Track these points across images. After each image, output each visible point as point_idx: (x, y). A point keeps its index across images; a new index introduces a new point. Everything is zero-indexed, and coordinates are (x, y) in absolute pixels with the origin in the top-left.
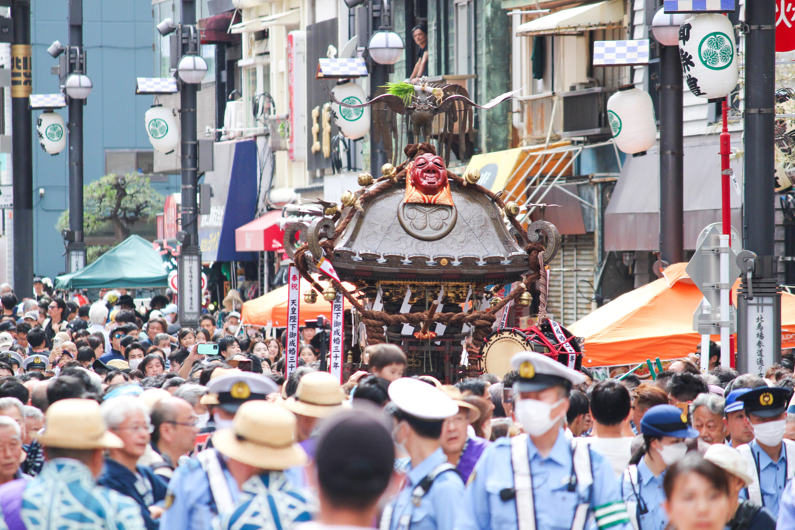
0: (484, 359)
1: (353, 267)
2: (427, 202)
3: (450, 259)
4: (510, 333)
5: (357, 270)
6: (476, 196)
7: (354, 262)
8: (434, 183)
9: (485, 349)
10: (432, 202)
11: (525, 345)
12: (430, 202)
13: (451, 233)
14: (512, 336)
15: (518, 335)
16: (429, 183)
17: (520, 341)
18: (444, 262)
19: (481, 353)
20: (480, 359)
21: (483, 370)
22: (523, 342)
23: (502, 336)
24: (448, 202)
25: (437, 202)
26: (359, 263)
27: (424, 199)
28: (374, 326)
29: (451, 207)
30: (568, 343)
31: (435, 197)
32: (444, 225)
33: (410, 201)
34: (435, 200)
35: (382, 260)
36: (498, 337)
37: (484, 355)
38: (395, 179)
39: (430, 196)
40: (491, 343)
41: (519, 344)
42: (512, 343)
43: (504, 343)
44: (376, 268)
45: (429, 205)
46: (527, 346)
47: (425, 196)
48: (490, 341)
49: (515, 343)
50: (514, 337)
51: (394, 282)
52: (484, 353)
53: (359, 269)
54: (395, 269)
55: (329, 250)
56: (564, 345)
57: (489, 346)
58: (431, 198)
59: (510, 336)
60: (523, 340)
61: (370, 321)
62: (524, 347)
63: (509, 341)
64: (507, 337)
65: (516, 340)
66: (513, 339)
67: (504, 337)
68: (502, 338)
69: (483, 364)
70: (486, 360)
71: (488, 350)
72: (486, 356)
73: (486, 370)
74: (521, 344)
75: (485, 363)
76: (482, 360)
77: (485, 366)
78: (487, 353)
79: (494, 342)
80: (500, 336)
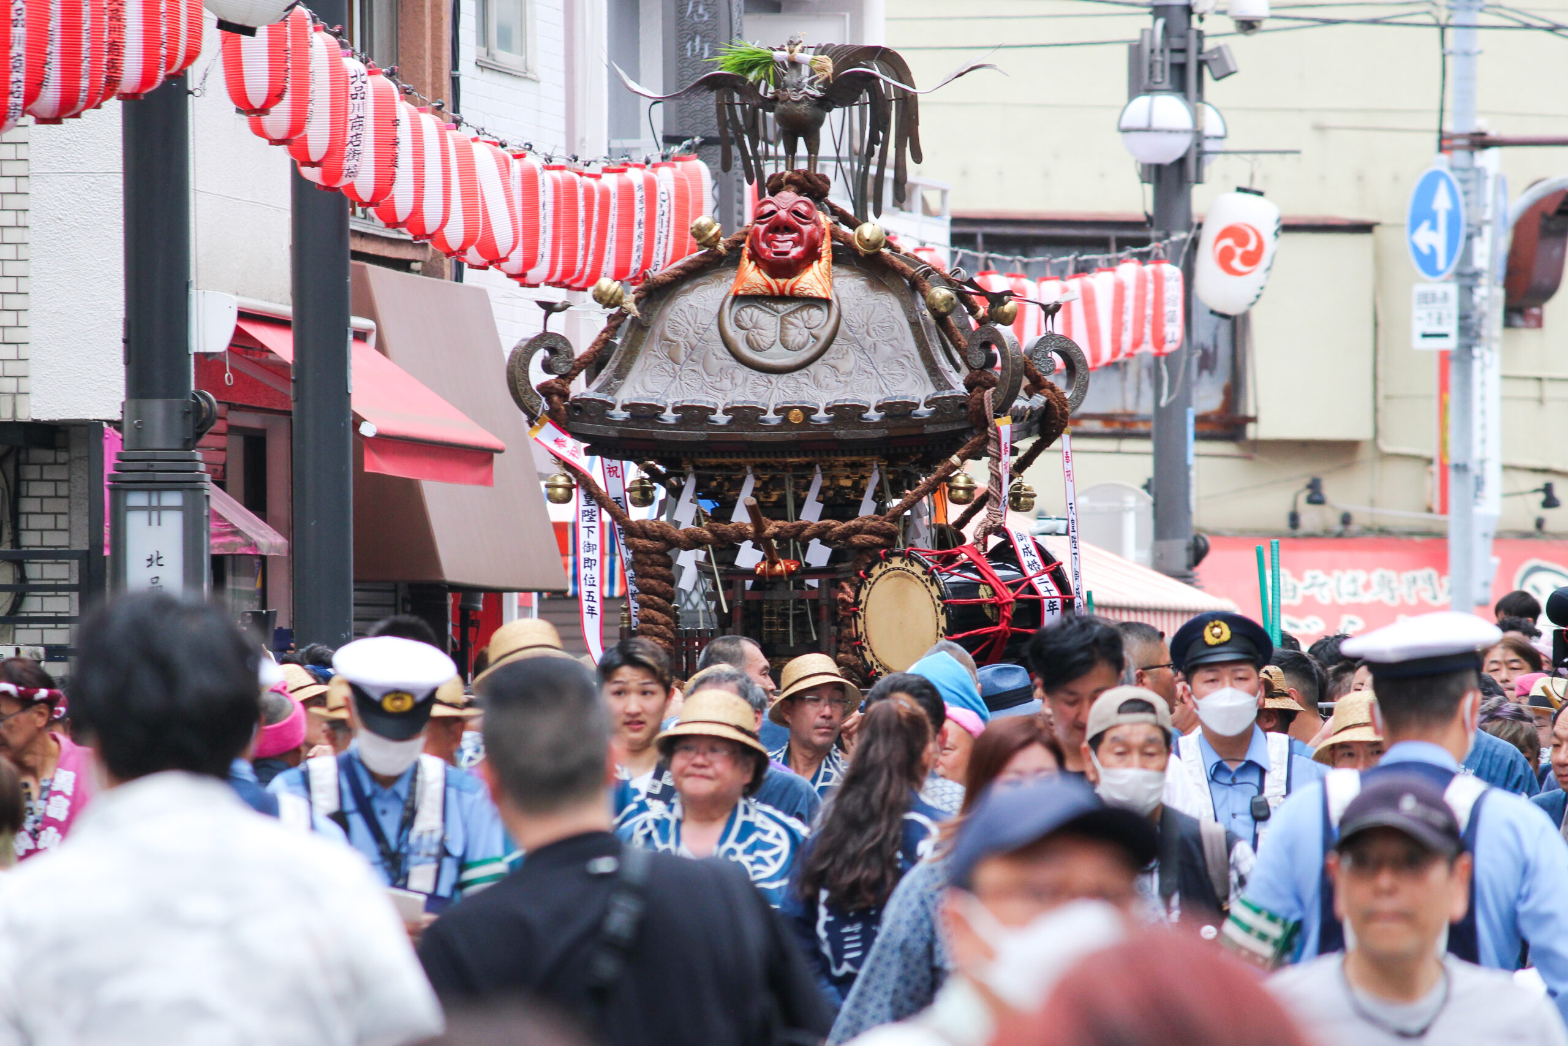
0: (862, 615)
1: (612, 433)
2: (776, 291)
3: (808, 411)
4: (903, 560)
5: (620, 439)
6: (884, 277)
7: (615, 423)
8: (787, 253)
9: (863, 595)
10: (787, 292)
11: (928, 584)
12: (782, 291)
13: (823, 358)
14: (906, 565)
15: (915, 564)
16: (776, 253)
17: (920, 575)
18: (796, 416)
19: (857, 603)
20: (855, 615)
21: (861, 636)
22: (924, 578)
24: (818, 291)
25: (797, 292)
26: (626, 422)
27: (769, 286)
28: (647, 552)
29: (827, 302)
30: (1046, 577)
31: (793, 280)
32: (812, 339)
33: (741, 293)
34: (792, 289)
35: (669, 417)
36: (883, 569)
37: (862, 606)
38: (721, 247)
39: (781, 281)
40: (872, 580)
41: (919, 582)
42: (907, 581)
43: (894, 580)
44: (659, 433)
45: (782, 298)
46: (932, 584)
47: (772, 282)
48: (871, 576)
49: (911, 580)
50: (909, 567)
51: (726, 461)
52: (861, 602)
53: (625, 435)
54: (698, 434)
55: (555, 398)
56: (1035, 581)
57: (869, 586)
58: (784, 285)
59: (903, 566)
60: (924, 573)
61: (637, 541)
62: (926, 586)
63: (902, 575)
64: (898, 569)
65: (913, 573)
66: (908, 571)
67: (894, 569)
68: (889, 570)
69: (860, 626)
70: (865, 616)
71: (868, 595)
72: (865, 607)
73: (867, 637)
74: (921, 580)
75: (864, 622)
76: (860, 617)
77: (865, 630)
78: (866, 603)
79: (877, 579)
80: (886, 567)
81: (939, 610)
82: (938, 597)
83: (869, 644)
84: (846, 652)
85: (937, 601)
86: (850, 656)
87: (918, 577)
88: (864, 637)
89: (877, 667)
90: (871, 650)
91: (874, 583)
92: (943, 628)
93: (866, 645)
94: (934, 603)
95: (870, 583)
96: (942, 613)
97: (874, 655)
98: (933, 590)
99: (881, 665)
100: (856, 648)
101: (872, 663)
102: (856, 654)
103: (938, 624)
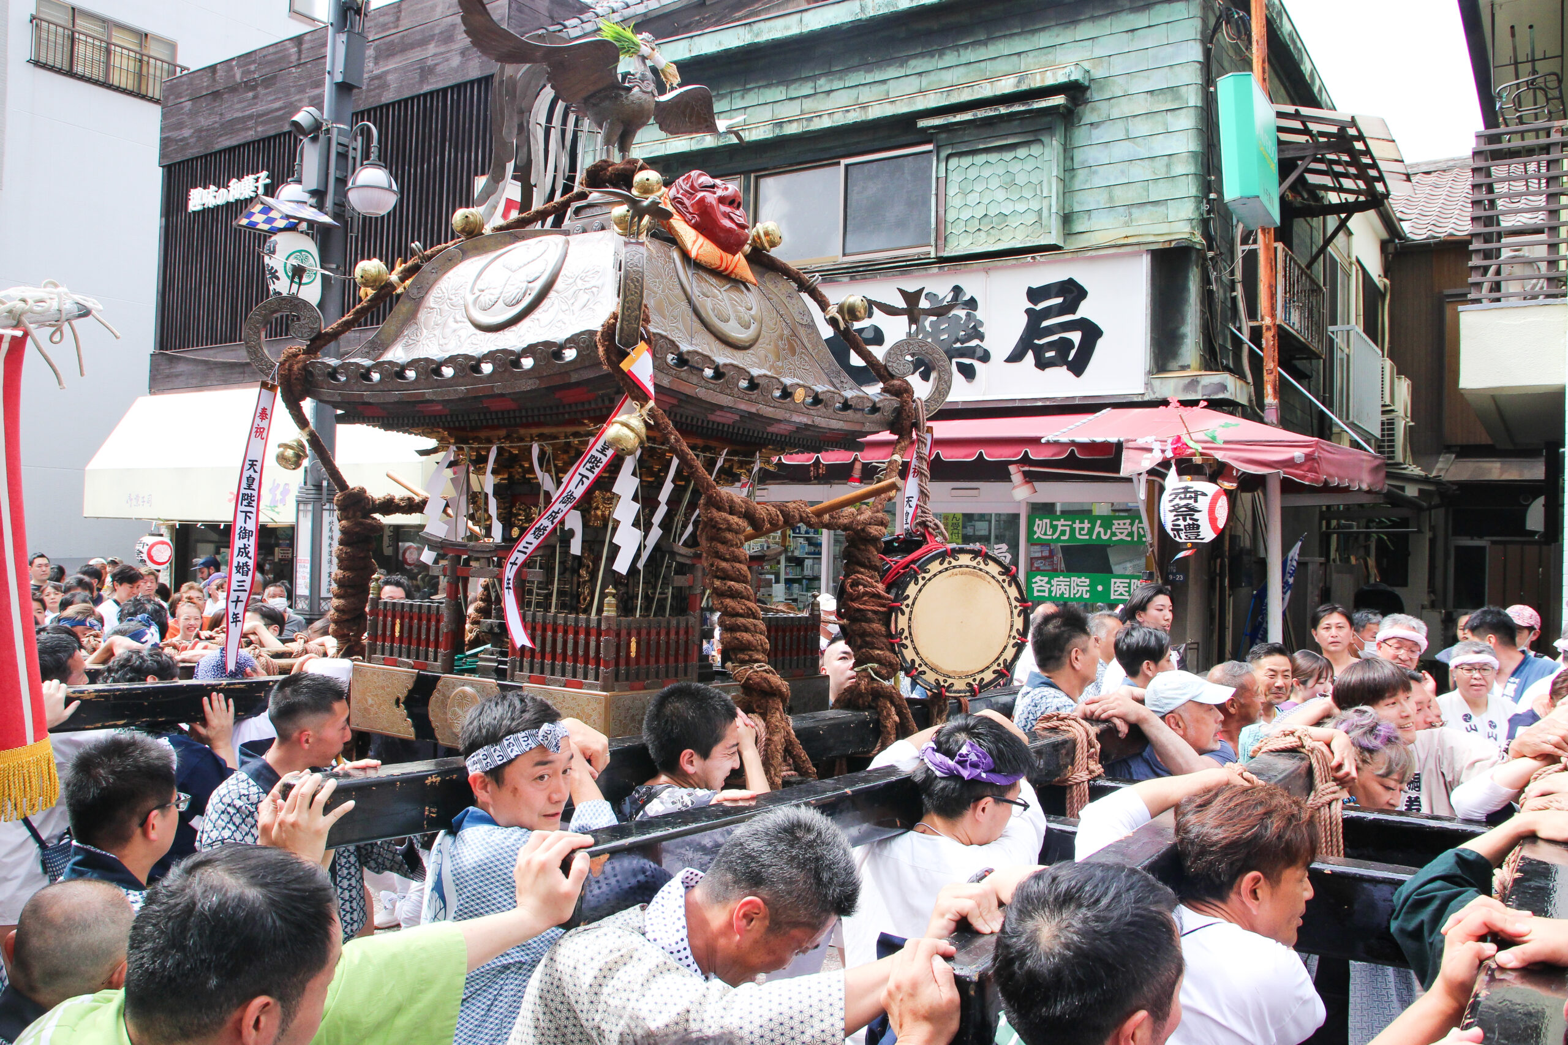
0: (907, 610)
4: (975, 558)
11: (1006, 585)
14: (978, 563)
15: (991, 563)
17: (996, 575)
19: (901, 598)
20: (898, 609)
21: (901, 633)
22: (1000, 578)
23: (954, 563)
27: (722, 259)
34: (736, 267)
36: (946, 565)
37: (909, 601)
41: (993, 581)
42: (977, 579)
43: (959, 576)
46: (1010, 585)
49: (984, 579)
50: (982, 566)
52: (908, 597)
57: (921, 582)
59: (974, 563)
60: (1001, 573)
62: (1002, 587)
63: (971, 574)
64: (967, 566)
65: (987, 573)
66: (981, 570)
67: (961, 566)
68: (954, 567)
69: (902, 622)
70: (911, 612)
71: (920, 590)
72: (913, 604)
73: (910, 634)
74: (998, 581)
75: (910, 619)
76: (903, 613)
77: (910, 627)
78: (915, 599)
79: (935, 575)
80: (950, 563)
81: (1016, 612)
82: (1016, 599)
83: (912, 641)
84: (881, 649)
85: (1014, 603)
86: (888, 653)
87: (993, 577)
88: (906, 633)
89: (920, 665)
90: (915, 648)
91: (930, 579)
92: (1018, 630)
93: (908, 642)
94: (1010, 604)
95: (923, 578)
96: (1019, 615)
97: (917, 654)
98: (1013, 592)
99: (926, 664)
100: (893, 645)
101: (913, 661)
102: (893, 651)
103: (1012, 626)
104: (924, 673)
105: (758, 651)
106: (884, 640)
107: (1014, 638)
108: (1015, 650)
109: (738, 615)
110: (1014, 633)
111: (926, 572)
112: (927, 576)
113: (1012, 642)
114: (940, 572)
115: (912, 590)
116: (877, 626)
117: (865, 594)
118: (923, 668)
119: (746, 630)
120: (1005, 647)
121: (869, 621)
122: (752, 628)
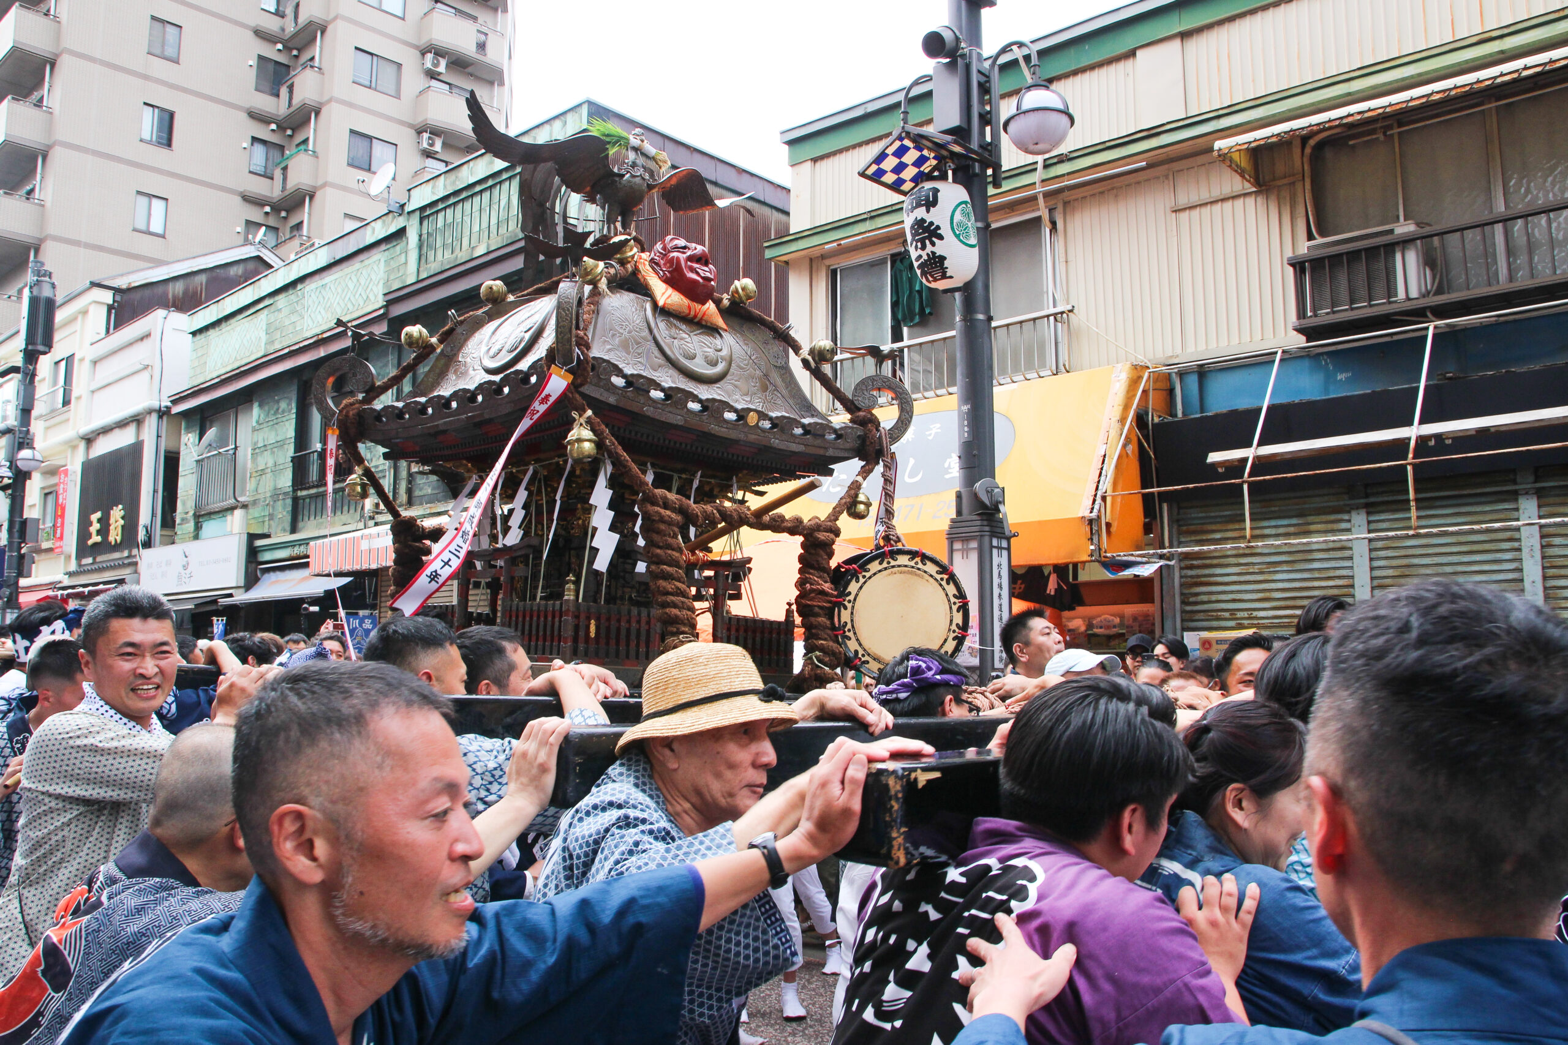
0: (849, 606)
4: (913, 559)
7: (614, 390)
11: (944, 583)
13: (728, 377)
14: (916, 563)
15: (929, 563)
16: (702, 278)
18: (752, 418)
19: (844, 594)
20: (841, 605)
21: (846, 625)
22: (938, 577)
23: (893, 563)
24: (716, 324)
26: (620, 392)
27: (689, 307)
31: (704, 308)
32: (719, 360)
33: (667, 306)
34: (703, 315)
36: (885, 565)
37: (851, 597)
41: (931, 580)
42: (916, 578)
43: (898, 575)
46: (948, 583)
49: (922, 577)
50: (920, 565)
52: (850, 593)
57: (862, 580)
58: (700, 309)
59: (912, 563)
60: (937, 573)
62: (941, 585)
63: (908, 572)
64: (906, 567)
65: (925, 572)
66: (918, 569)
67: (899, 566)
68: (893, 567)
69: (845, 616)
70: (853, 607)
71: (861, 588)
72: (855, 599)
73: (853, 626)
74: (936, 579)
75: (852, 613)
76: (846, 608)
77: (852, 621)
78: (857, 595)
79: (875, 574)
80: (889, 563)
81: (955, 608)
82: (954, 596)
83: (855, 633)
84: (825, 639)
85: (953, 600)
86: (831, 643)
87: (931, 576)
88: (849, 626)
89: (863, 655)
90: (857, 640)
91: (870, 578)
92: (957, 625)
93: (851, 634)
94: (949, 601)
95: (864, 577)
96: (958, 611)
97: (860, 645)
98: (951, 589)
99: (869, 655)
100: (836, 636)
101: (856, 652)
102: (837, 642)
103: (951, 621)
104: (868, 662)
105: (684, 625)
106: (829, 632)
107: (954, 631)
108: (955, 642)
109: (668, 593)
110: (954, 627)
111: (866, 571)
112: (868, 575)
113: (952, 635)
114: (880, 571)
115: (853, 587)
116: (823, 620)
117: (812, 590)
118: (866, 658)
119: (675, 606)
120: (946, 640)
121: (817, 615)
122: (680, 604)
